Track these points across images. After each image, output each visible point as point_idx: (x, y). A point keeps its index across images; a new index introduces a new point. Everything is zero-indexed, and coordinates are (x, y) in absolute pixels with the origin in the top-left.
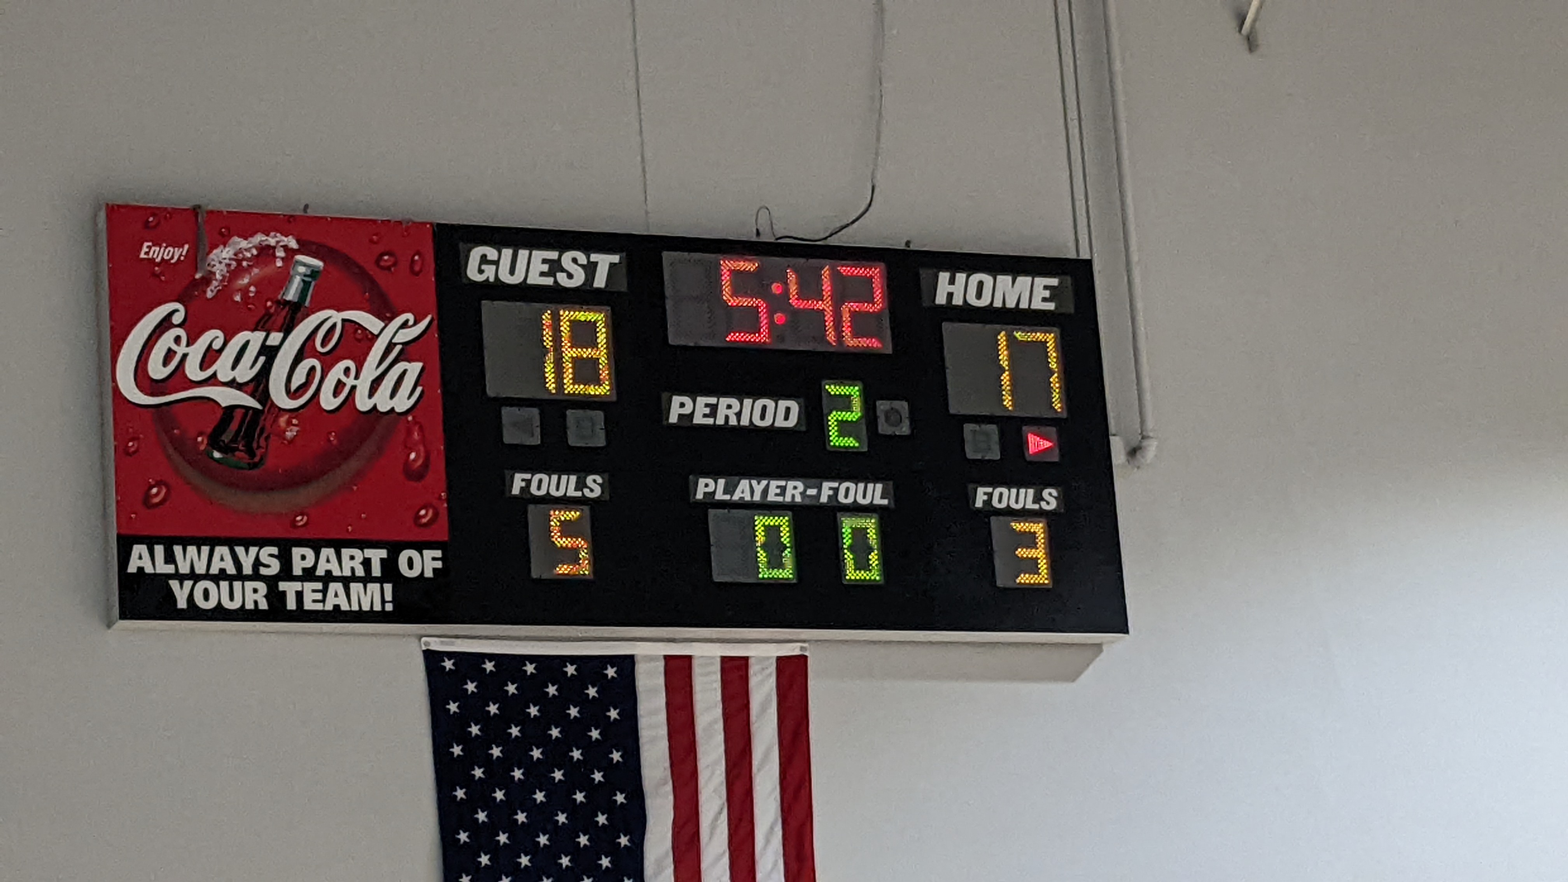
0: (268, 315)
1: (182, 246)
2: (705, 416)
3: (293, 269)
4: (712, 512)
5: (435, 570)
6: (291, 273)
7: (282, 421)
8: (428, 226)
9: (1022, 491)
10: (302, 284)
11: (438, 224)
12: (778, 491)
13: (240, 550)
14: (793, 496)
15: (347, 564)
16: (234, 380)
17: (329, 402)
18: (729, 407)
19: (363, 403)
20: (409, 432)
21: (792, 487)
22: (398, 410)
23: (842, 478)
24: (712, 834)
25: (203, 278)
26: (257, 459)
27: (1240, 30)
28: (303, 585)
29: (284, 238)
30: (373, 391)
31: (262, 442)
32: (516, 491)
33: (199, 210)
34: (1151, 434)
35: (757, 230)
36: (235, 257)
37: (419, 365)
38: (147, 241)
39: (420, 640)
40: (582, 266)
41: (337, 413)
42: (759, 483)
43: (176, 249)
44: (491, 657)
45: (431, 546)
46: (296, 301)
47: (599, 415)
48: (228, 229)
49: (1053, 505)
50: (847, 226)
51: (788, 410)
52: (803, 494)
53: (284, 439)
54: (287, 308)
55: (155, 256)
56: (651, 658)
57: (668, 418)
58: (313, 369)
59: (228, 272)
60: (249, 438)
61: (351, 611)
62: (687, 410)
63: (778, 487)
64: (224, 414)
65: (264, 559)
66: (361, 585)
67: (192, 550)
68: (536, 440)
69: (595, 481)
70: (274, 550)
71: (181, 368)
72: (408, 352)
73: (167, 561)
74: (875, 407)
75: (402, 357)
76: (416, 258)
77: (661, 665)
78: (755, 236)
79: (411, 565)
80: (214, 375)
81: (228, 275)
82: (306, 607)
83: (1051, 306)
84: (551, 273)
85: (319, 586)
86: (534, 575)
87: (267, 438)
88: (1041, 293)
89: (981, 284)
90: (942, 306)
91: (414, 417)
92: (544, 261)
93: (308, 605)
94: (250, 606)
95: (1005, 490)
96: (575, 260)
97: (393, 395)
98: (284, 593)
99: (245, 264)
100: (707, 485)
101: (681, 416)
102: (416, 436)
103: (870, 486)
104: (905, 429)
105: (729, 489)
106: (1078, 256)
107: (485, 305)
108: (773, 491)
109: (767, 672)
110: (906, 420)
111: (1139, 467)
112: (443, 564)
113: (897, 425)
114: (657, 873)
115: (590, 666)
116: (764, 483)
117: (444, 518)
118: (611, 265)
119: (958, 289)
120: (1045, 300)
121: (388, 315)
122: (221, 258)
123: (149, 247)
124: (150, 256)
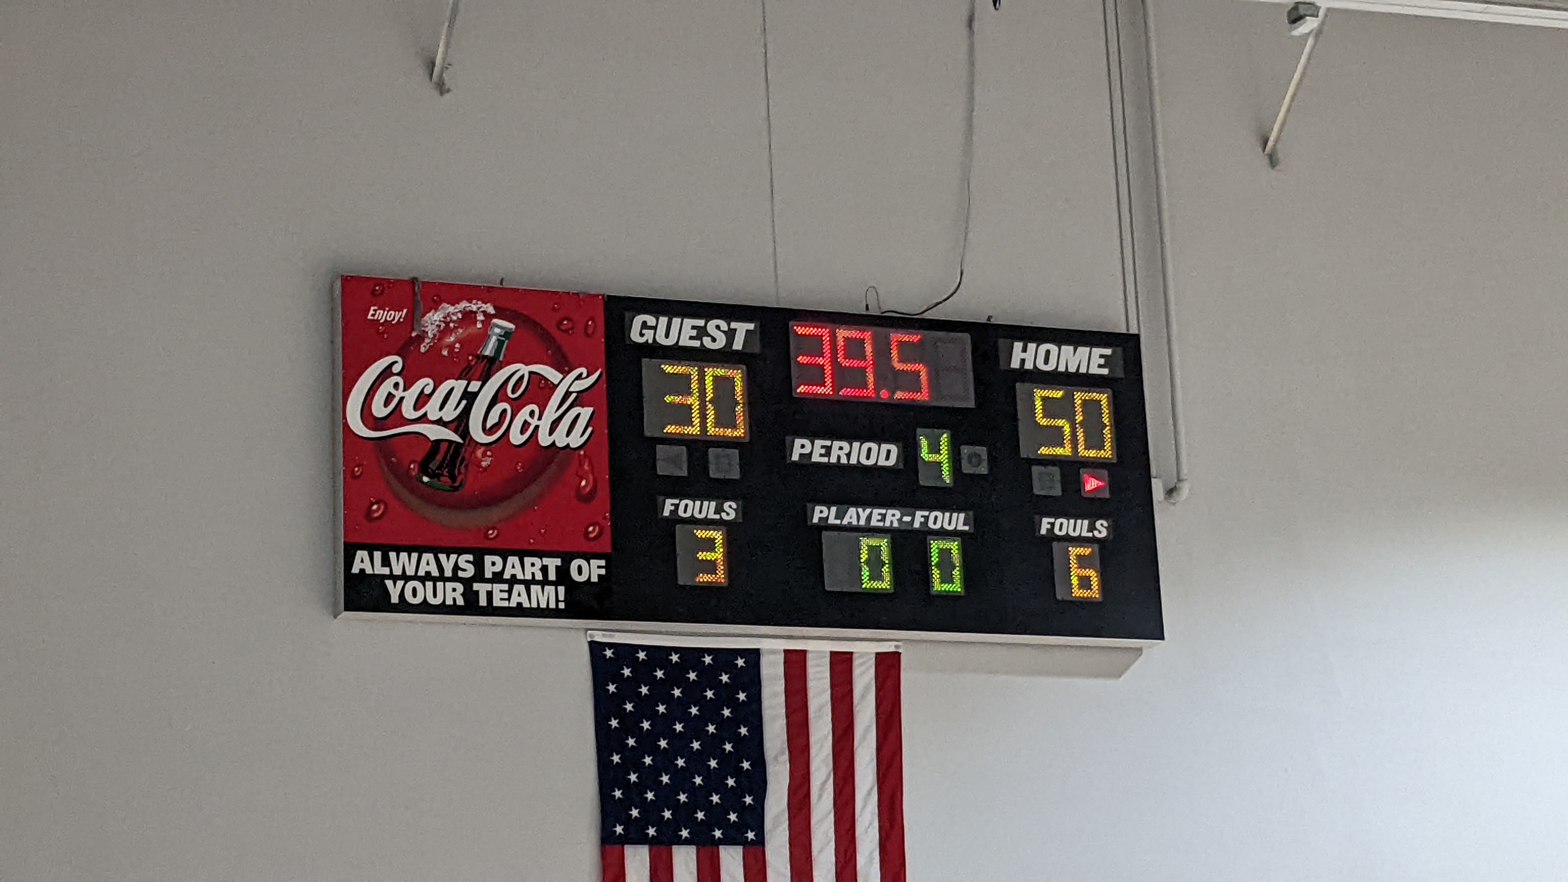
0: (469, 367)
1: (402, 311)
2: (821, 455)
3: (490, 330)
4: (825, 534)
5: (599, 576)
6: (489, 333)
7: (479, 453)
8: (600, 297)
9: (1079, 522)
10: (497, 343)
11: (609, 296)
12: (880, 517)
13: (442, 557)
14: (892, 522)
15: (529, 570)
16: (441, 418)
17: (517, 438)
18: (841, 448)
19: (544, 440)
20: (581, 465)
21: (891, 514)
22: (573, 446)
23: (931, 509)
24: (820, 796)
25: (417, 336)
26: (457, 484)
27: (1264, 151)
28: (492, 587)
29: (483, 305)
30: (553, 430)
31: (463, 470)
32: (666, 513)
33: (415, 281)
34: (1186, 477)
35: (867, 306)
36: (445, 320)
37: (590, 410)
38: (374, 305)
39: (586, 633)
40: (724, 332)
41: (523, 448)
42: (864, 511)
43: (397, 313)
44: (643, 648)
45: (598, 557)
46: (492, 355)
47: (735, 453)
48: (439, 297)
49: (1103, 534)
50: (938, 304)
51: (889, 452)
52: (900, 520)
53: (480, 467)
54: (486, 360)
55: (379, 318)
56: (773, 652)
57: (791, 457)
58: (504, 411)
59: (438, 331)
60: (452, 465)
61: (531, 608)
62: (806, 451)
63: (879, 514)
64: (432, 445)
65: (462, 564)
66: (539, 587)
67: (404, 555)
68: (684, 473)
69: (730, 507)
70: (470, 557)
71: (398, 409)
72: (581, 399)
73: (383, 565)
74: (959, 451)
75: (578, 402)
76: (590, 323)
77: (781, 658)
78: (864, 309)
79: (580, 570)
80: (425, 414)
81: (438, 334)
82: (495, 604)
83: (1105, 371)
84: (698, 337)
85: (505, 587)
86: (681, 582)
87: (466, 466)
88: (1096, 361)
89: (1048, 352)
90: (1015, 370)
91: (585, 452)
92: (693, 327)
93: (497, 603)
94: (449, 602)
95: (1064, 521)
96: (718, 327)
97: (568, 434)
98: (477, 592)
99: (452, 325)
100: (821, 512)
101: (801, 455)
102: (586, 467)
103: (955, 515)
104: (984, 470)
105: (840, 515)
106: (1128, 330)
107: (645, 361)
108: (876, 517)
109: (868, 665)
110: (985, 464)
111: (1174, 504)
112: (606, 572)
113: (979, 465)
114: (775, 827)
115: (724, 657)
116: (868, 511)
117: (608, 534)
118: (747, 331)
119: (1029, 357)
120: (1100, 366)
121: (566, 369)
122: (433, 320)
123: (374, 310)
124: (376, 317)
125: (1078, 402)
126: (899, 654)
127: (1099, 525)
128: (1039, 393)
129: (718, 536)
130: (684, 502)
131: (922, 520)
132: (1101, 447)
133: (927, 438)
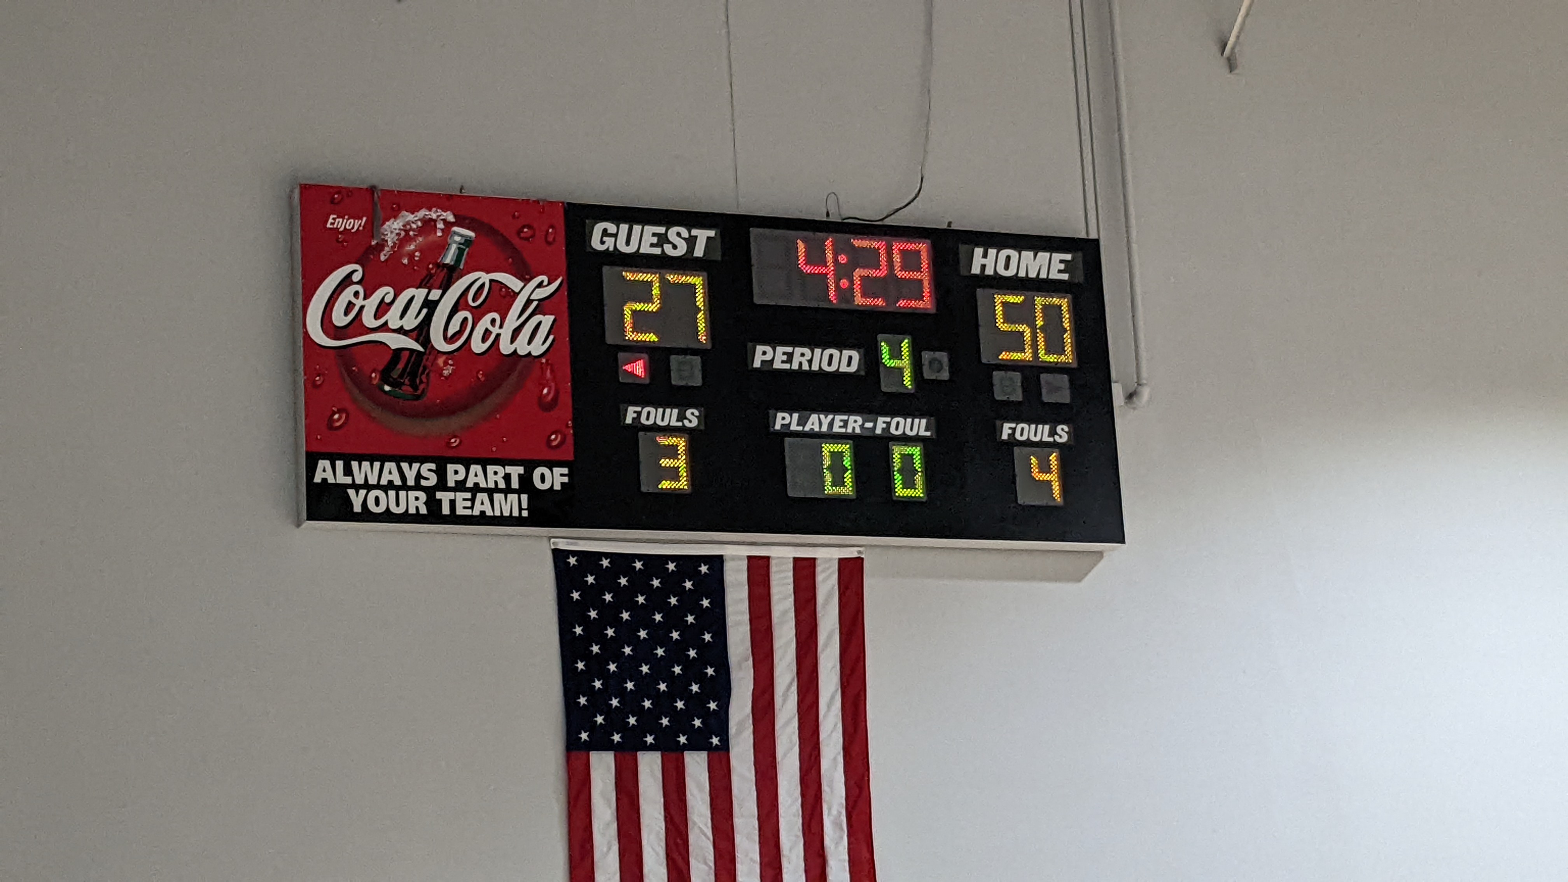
0: (430, 276)
1: (362, 220)
2: (783, 362)
3: (450, 239)
4: (787, 440)
5: (562, 484)
6: (449, 241)
7: (441, 361)
8: (560, 205)
9: (1040, 427)
10: (458, 251)
11: (569, 204)
12: (842, 424)
13: (405, 466)
14: (854, 428)
15: (491, 478)
16: (402, 327)
17: (478, 346)
18: (803, 355)
19: (506, 348)
20: (543, 372)
21: (853, 421)
22: (534, 354)
23: (893, 415)
24: (784, 701)
25: (377, 244)
26: (419, 392)
27: (1222, 54)
28: (455, 495)
29: (443, 213)
30: (514, 338)
31: (424, 380)
32: (629, 420)
33: (374, 189)
34: (1144, 382)
35: (827, 212)
36: (405, 228)
37: (552, 318)
38: (334, 214)
39: (550, 540)
40: (684, 239)
41: (485, 356)
42: (826, 417)
43: (356, 221)
44: (607, 555)
45: (560, 464)
46: (452, 263)
47: (697, 360)
48: (398, 205)
49: (1064, 438)
50: (897, 210)
51: (850, 358)
52: (862, 426)
53: (441, 375)
54: (445, 269)
55: (339, 227)
56: (737, 558)
57: (752, 364)
58: (465, 319)
59: (398, 240)
60: (413, 375)
61: (494, 517)
62: (768, 357)
63: (841, 421)
64: (393, 355)
65: (424, 472)
66: (502, 496)
67: (366, 464)
69: (693, 414)
70: (433, 466)
71: (358, 318)
72: (542, 307)
73: (345, 474)
74: (920, 356)
75: (537, 312)
76: (550, 230)
77: (745, 564)
78: (825, 215)
79: (543, 478)
80: (386, 323)
81: (398, 242)
82: (458, 513)
83: (1065, 277)
84: (659, 244)
85: (468, 495)
86: (644, 489)
87: (428, 374)
88: (1057, 266)
89: (1008, 258)
90: (975, 276)
91: (547, 361)
92: (654, 235)
93: (460, 511)
94: (412, 511)
95: (1026, 426)
96: (679, 234)
97: (530, 342)
98: (440, 501)
99: (411, 233)
100: (783, 418)
101: (763, 362)
102: (548, 375)
103: (917, 421)
104: (945, 375)
105: (802, 422)
106: (1088, 236)
107: (606, 269)
108: (837, 423)
109: (830, 570)
110: (946, 368)
111: (1134, 409)
112: (569, 480)
113: (938, 372)
114: (739, 732)
115: (688, 564)
116: (830, 417)
117: (570, 441)
118: (708, 238)
119: (990, 262)
120: (1060, 271)
121: (527, 277)
122: (392, 228)
123: (334, 219)
124: (335, 226)
125: (1039, 307)
126: (862, 559)
127: (1060, 430)
128: (999, 299)
129: (681, 444)
130: (646, 410)
131: (884, 426)
132: (1062, 352)
133: (888, 343)
